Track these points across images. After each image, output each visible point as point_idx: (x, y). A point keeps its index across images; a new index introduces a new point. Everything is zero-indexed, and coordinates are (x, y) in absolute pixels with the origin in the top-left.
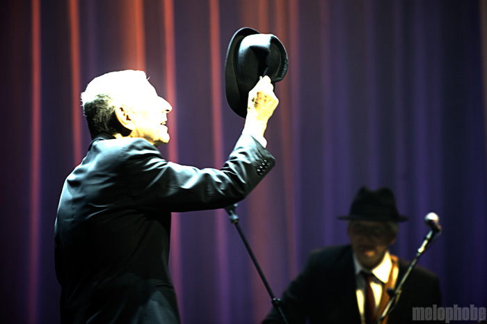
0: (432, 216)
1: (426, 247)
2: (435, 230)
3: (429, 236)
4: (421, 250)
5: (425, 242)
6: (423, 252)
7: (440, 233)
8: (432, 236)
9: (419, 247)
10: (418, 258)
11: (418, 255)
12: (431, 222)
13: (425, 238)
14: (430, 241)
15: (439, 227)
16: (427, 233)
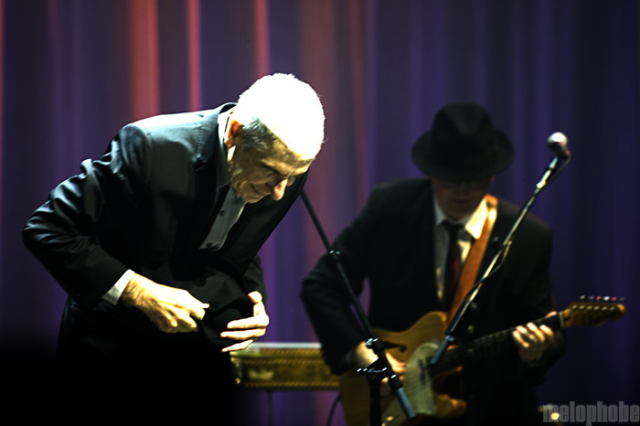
0: (559, 138)
1: (547, 180)
2: (562, 157)
3: (552, 165)
4: (541, 185)
5: (548, 173)
6: (544, 187)
7: (568, 161)
8: (557, 165)
9: (539, 181)
10: (537, 195)
11: (537, 191)
12: (556, 145)
13: (547, 169)
14: (553, 171)
15: (568, 153)
16: (551, 161)
